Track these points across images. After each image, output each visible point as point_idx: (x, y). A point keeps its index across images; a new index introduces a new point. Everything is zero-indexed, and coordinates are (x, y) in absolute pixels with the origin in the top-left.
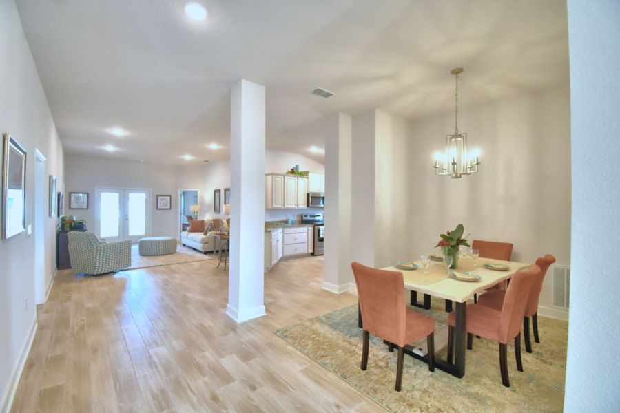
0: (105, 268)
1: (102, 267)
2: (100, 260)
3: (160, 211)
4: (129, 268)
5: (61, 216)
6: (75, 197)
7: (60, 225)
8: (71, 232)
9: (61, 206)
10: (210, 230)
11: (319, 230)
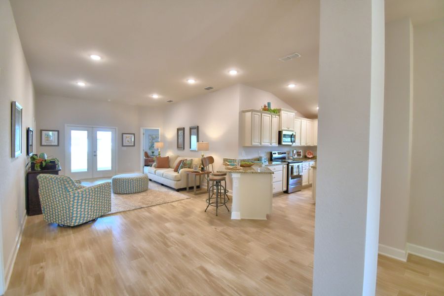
0: (84, 217)
1: (80, 217)
2: (77, 208)
3: (125, 148)
4: (109, 213)
5: (31, 155)
6: (46, 134)
7: (30, 164)
8: (41, 175)
9: (30, 143)
10: (182, 168)
11: (292, 168)
